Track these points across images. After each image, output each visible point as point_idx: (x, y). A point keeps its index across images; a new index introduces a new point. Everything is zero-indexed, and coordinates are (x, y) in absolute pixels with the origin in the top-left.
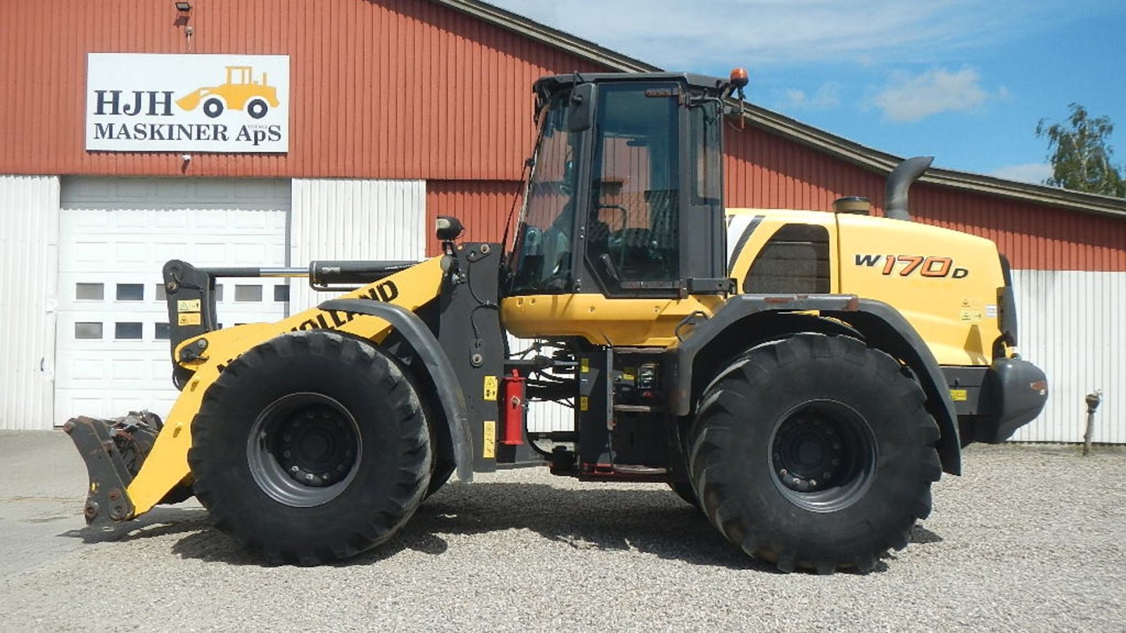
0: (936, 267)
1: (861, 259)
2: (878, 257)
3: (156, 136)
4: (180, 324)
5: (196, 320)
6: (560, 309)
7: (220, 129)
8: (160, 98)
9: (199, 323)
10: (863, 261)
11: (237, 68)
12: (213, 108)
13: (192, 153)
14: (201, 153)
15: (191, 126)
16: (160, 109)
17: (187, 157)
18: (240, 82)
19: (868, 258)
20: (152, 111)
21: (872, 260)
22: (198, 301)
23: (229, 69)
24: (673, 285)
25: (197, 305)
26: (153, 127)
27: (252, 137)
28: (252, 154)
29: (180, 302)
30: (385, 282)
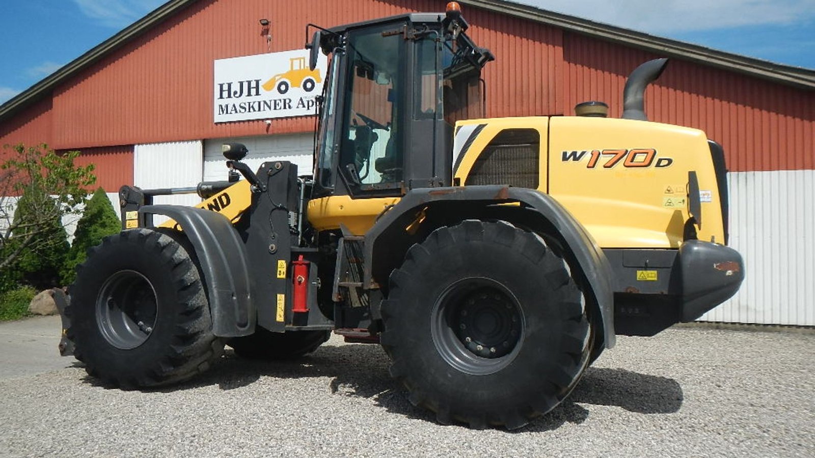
0: (640, 158)
1: (568, 155)
2: (583, 153)
3: (251, 110)
4: (127, 227)
6: (323, 208)
7: (287, 101)
8: (253, 84)
10: (570, 157)
11: (296, 59)
12: (283, 88)
13: (272, 119)
14: (277, 119)
15: (270, 101)
16: (253, 91)
17: (269, 122)
18: (298, 68)
19: (574, 154)
20: (249, 94)
21: (578, 155)
23: (292, 60)
24: (397, 186)
26: (249, 103)
27: (306, 105)
28: (306, 116)
29: (127, 213)
30: (223, 193)
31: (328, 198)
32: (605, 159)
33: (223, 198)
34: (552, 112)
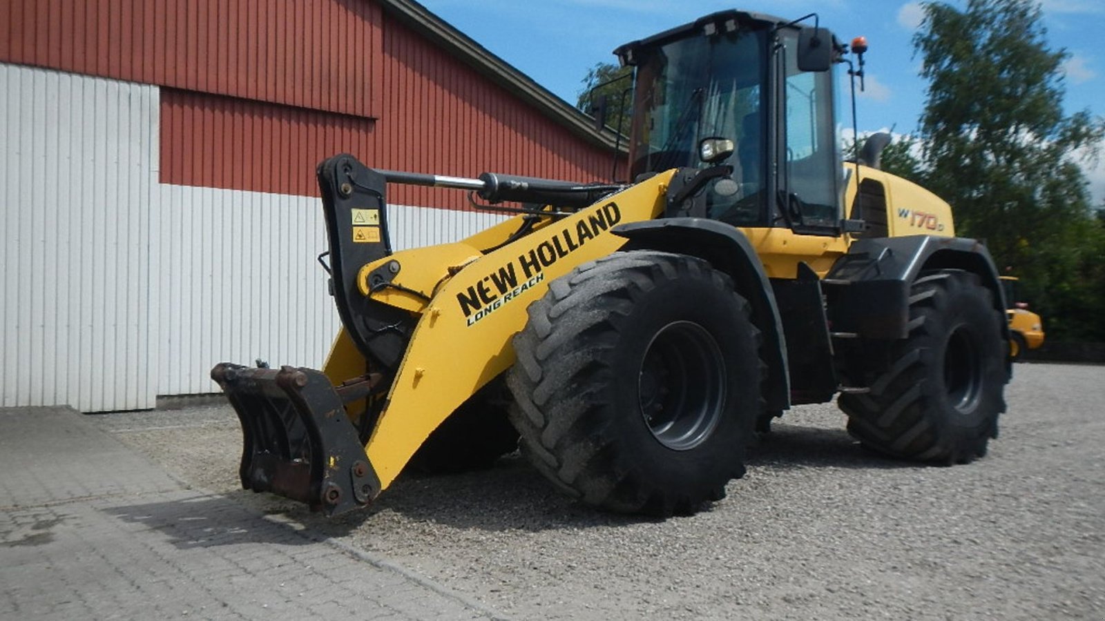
0: (932, 222)
1: (901, 212)
2: (907, 211)
4: (354, 240)
5: (373, 236)
6: (756, 242)
9: (379, 240)
19: (904, 211)
22: (376, 212)
25: (375, 216)
29: (355, 212)
30: (609, 202)
31: (767, 229)
32: (918, 219)
33: (611, 209)
34: (367, 114)
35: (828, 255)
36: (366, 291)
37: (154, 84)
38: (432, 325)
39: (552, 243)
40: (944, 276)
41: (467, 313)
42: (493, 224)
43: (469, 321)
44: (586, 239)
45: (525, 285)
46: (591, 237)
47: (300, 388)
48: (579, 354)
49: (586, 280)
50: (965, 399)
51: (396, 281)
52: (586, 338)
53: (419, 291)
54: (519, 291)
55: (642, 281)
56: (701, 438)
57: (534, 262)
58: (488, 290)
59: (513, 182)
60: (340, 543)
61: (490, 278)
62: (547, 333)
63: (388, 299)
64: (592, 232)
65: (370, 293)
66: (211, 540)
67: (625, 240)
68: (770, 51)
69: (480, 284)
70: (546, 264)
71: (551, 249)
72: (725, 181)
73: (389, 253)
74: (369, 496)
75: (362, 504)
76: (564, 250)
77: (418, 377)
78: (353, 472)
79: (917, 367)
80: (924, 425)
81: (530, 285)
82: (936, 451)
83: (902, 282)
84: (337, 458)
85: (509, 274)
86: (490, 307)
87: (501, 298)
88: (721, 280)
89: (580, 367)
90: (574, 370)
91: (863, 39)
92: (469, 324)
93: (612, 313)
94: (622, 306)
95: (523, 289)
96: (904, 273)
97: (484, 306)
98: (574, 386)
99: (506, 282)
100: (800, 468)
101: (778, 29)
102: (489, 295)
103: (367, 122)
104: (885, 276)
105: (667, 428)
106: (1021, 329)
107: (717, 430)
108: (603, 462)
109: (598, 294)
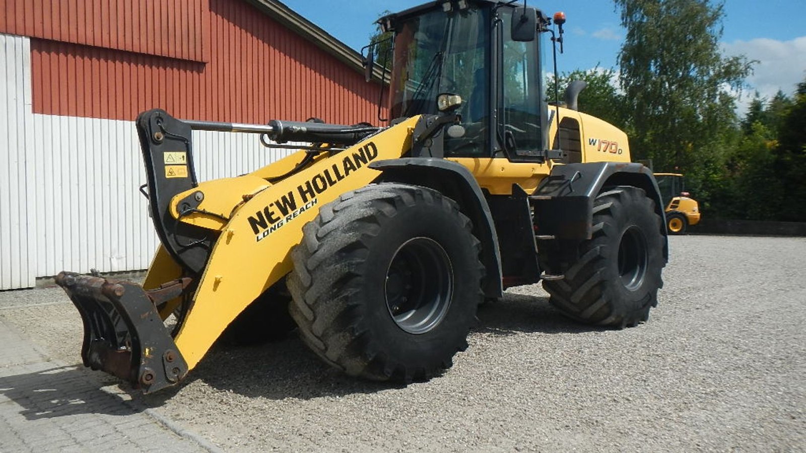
0: (613, 148)
1: (591, 141)
2: (596, 140)
5: (183, 173)
6: (481, 170)
9: (186, 176)
21: (594, 142)
25: (183, 157)
29: (166, 154)
30: (369, 142)
31: (490, 159)
32: (603, 146)
33: (370, 148)
34: (199, 59)
35: (535, 176)
36: (176, 216)
37: (26, 36)
38: (228, 242)
39: (323, 175)
40: (620, 191)
41: (256, 231)
42: (284, 156)
43: (258, 237)
44: (351, 171)
45: (303, 208)
46: (355, 169)
47: (119, 297)
48: (338, 266)
49: (344, 208)
50: (634, 280)
51: (201, 207)
52: (344, 254)
53: (220, 214)
54: (298, 213)
55: (387, 209)
56: (434, 324)
57: (310, 190)
58: (273, 213)
59: (294, 127)
60: (155, 414)
61: (274, 204)
62: (316, 249)
63: (194, 221)
64: (355, 165)
65: (180, 217)
66: (54, 411)
67: (379, 172)
68: (492, 23)
69: (266, 209)
70: (319, 191)
71: (322, 180)
72: (455, 127)
73: (195, 185)
74: (178, 377)
75: (173, 382)
76: (333, 180)
77: (217, 283)
78: (164, 359)
79: (598, 259)
80: (603, 301)
81: (307, 208)
82: (611, 319)
83: (587, 197)
84: (151, 348)
85: (289, 200)
86: (275, 226)
87: (284, 219)
88: (449, 205)
89: (339, 276)
90: (335, 279)
91: (562, 14)
92: (258, 240)
93: (363, 235)
94: (371, 229)
95: (301, 211)
96: (589, 192)
97: (270, 226)
98: (335, 290)
99: (288, 206)
100: (515, 334)
101: (497, 7)
102: (274, 217)
103: (197, 66)
104: (576, 193)
105: (409, 316)
106: (685, 211)
107: (446, 318)
108: (358, 347)
109: (354, 219)
